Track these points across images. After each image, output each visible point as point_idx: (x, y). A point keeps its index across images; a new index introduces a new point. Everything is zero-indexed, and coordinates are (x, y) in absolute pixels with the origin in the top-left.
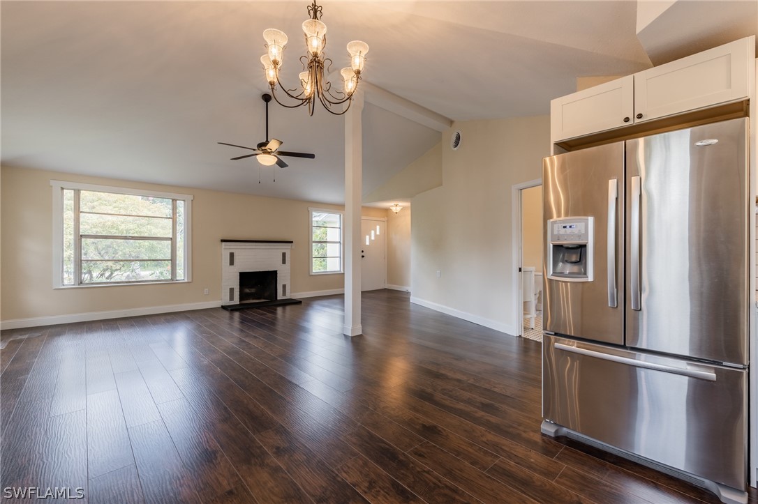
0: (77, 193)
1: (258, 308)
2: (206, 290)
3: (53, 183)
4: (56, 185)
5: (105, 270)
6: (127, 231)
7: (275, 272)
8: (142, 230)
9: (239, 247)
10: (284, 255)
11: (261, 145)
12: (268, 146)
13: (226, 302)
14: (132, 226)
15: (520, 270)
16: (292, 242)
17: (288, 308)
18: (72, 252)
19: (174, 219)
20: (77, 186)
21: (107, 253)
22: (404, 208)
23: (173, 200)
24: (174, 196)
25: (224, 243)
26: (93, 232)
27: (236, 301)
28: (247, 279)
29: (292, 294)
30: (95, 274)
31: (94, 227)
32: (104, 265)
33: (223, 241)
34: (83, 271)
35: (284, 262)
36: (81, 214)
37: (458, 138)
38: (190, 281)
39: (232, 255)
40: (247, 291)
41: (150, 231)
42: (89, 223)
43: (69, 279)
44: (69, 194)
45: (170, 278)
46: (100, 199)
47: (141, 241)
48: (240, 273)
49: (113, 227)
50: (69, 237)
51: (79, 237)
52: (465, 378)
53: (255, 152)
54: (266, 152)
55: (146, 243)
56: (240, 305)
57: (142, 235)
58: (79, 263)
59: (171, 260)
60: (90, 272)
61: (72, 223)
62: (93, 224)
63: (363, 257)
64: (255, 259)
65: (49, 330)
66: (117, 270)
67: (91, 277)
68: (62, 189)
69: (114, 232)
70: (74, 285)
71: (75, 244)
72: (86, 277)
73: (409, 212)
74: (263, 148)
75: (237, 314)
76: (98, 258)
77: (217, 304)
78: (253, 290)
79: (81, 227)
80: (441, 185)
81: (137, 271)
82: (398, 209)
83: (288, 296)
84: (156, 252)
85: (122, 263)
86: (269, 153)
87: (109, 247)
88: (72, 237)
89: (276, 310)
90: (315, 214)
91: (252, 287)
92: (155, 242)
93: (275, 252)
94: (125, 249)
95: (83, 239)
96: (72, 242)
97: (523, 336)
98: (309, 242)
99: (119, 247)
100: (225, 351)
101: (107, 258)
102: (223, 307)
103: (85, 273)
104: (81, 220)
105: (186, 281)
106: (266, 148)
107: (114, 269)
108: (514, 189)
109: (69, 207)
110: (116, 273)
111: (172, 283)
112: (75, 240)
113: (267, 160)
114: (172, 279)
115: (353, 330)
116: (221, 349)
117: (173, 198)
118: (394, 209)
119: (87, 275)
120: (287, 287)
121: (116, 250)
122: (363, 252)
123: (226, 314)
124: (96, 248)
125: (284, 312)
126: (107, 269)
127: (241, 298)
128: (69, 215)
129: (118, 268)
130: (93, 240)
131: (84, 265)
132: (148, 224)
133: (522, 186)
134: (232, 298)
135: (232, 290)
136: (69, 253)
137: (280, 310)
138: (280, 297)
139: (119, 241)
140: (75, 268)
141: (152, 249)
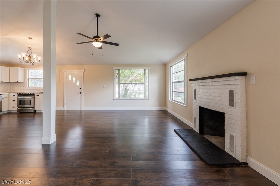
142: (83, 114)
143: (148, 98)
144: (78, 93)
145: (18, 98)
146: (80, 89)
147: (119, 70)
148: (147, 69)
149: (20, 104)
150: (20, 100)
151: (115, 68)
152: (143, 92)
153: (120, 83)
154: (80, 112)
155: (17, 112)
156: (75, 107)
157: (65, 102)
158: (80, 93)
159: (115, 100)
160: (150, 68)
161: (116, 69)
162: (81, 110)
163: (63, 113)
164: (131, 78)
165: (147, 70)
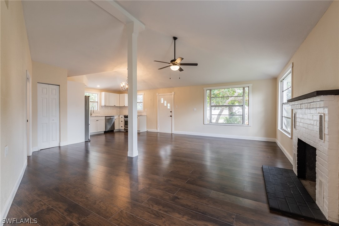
12: (176, 61)
54: (174, 64)
106: (175, 62)
142: (173, 136)
143: (248, 125)
144: (169, 116)
145: (124, 120)
146: (171, 112)
147: (211, 90)
148: (247, 87)
149: (126, 125)
150: (126, 121)
151: (205, 89)
152: (242, 116)
153: (212, 106)
154: (171, 135)
155: (124, 130)
156: (167, 130)
157: (158, 125)
158: (171, 116)
159: (205, 124)
160: (250, 85)
161: (207, 90)
162: (172, 134)
163: (157, 135)
164: (230, 99)
165: (247, 89)
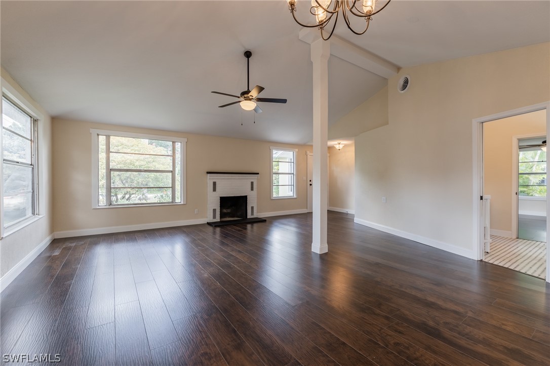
0: (108, 137)
1: (235, 225)
2: (196, 210)
3: (92, 130)
4: (94, 132)
5: (125, 194)
6: (140, 166)
7: (246, 197)
8: (149, 166)
9: (219, 178)
10: (252, 183)
11: (243, 94)
13: (211, 220)
14: (142, 163)
15: (481, 198)
16: (258, 174)
17: (255, 225)
18: (105, 181)
19: (173, 156)
20: (108, 133)
21: (127, 182)
22: (345, 146)
23: (173, 142)
24: (174, 139)
25: (209, 175)
26: (119, 167)
27: (218, 219)
28: (225, 202)
29: (258, 214)
30: (120, 196)
31: (119, 164)
32: (125, 190)
33: (208, 173)
34: (112, 194)
35: (252, 189)
36: (111, 153)
37: (406, 82)
38: (185, 203)
39: (215, 184)
40: (225, 211)
41: (155, 166)
42: (117, 160)
43: (102, 201)
44: (102, 139)
45: (171, 201)
46: (123, 144)
47: (149, 173)
48: (221, 198)
49: (131, 164)
50: (103, 171)
51: (110, 170)
52: (461, 310)
53: (239, 99)
55: (152, 175)
56: (221, 222)
57: (150, 169)
58: (109, 189)
59: (172, 187)
60: (116, 195)
61: (104, 161)
62: (118, 162)
63: (311, 185)
64: (231, 187)
65: (89, 240)
66: (133, 194)
67: (117, 199)
68: (98, 135)
69: (132, 167)
70: (106, 206)
71: (107, 176)
72: (114, 199)
73: (353, 148)
74: (246, 96)
75: (218, 230)
76: (121, 186)
77: (203, 221)
78: (229, 211)
79: (110, 163)
80: (387, 123)
81: (146, 194)
82: (341, 146)
83: (256, 215)
84: (159, 181)
85: (137, 189)
86: (250, 100)
87: (128, 177)
88: (105, 171)
89: (246, 226)
90: (274, 152)
91: (228, 209)
92: (158, 174)
93: (246, 181)
94: (139, 179)
95: (112, 172)
96: (105, 174)
97: (484, 260)
98: (270, 173)
99: (135, 177)
100: (219, 264)
101: (127, 186)
102: (208, 224)
103: (113, 196)
104: (111, 159)
105: (182, 203)
107: (131, 193)
108: (475, 123)
109: (103, 151)
110: (132, 196)
111: (172, 204)
112: (107, 173)
113: (248, 106)
114: (172, 202)
115: (321, 249)
116: (216, 263)
117: (173, 141)
118: (337, 147)
119: (114, 197)
120: (255, 210)
121: (133, 180)
122: (310, 181)
123: (210, 229)
124: (120, 179)
125: (252, 228)
126: (127, 193)
127: (221, 217)
128: (102, 156)
129: (134, 192)
130: (118, 173)
131: (112, 190)
132: (153, 161)
133: (483, 119)
134: (214, 217)
135: (214, 210)
136: (103, 182)
137: (249, 226)
138: (249, 216)
139: (135, 173)
140: (107, 193)
141: (156, 179)
